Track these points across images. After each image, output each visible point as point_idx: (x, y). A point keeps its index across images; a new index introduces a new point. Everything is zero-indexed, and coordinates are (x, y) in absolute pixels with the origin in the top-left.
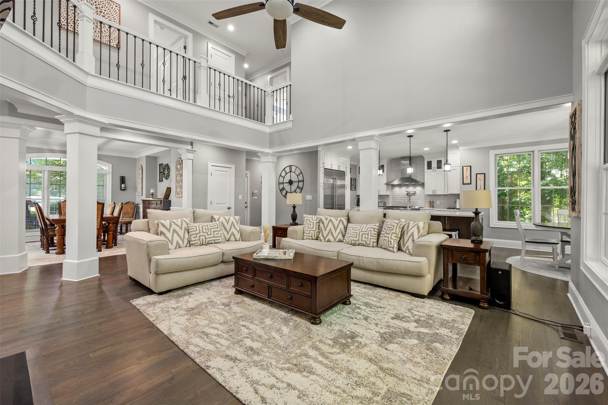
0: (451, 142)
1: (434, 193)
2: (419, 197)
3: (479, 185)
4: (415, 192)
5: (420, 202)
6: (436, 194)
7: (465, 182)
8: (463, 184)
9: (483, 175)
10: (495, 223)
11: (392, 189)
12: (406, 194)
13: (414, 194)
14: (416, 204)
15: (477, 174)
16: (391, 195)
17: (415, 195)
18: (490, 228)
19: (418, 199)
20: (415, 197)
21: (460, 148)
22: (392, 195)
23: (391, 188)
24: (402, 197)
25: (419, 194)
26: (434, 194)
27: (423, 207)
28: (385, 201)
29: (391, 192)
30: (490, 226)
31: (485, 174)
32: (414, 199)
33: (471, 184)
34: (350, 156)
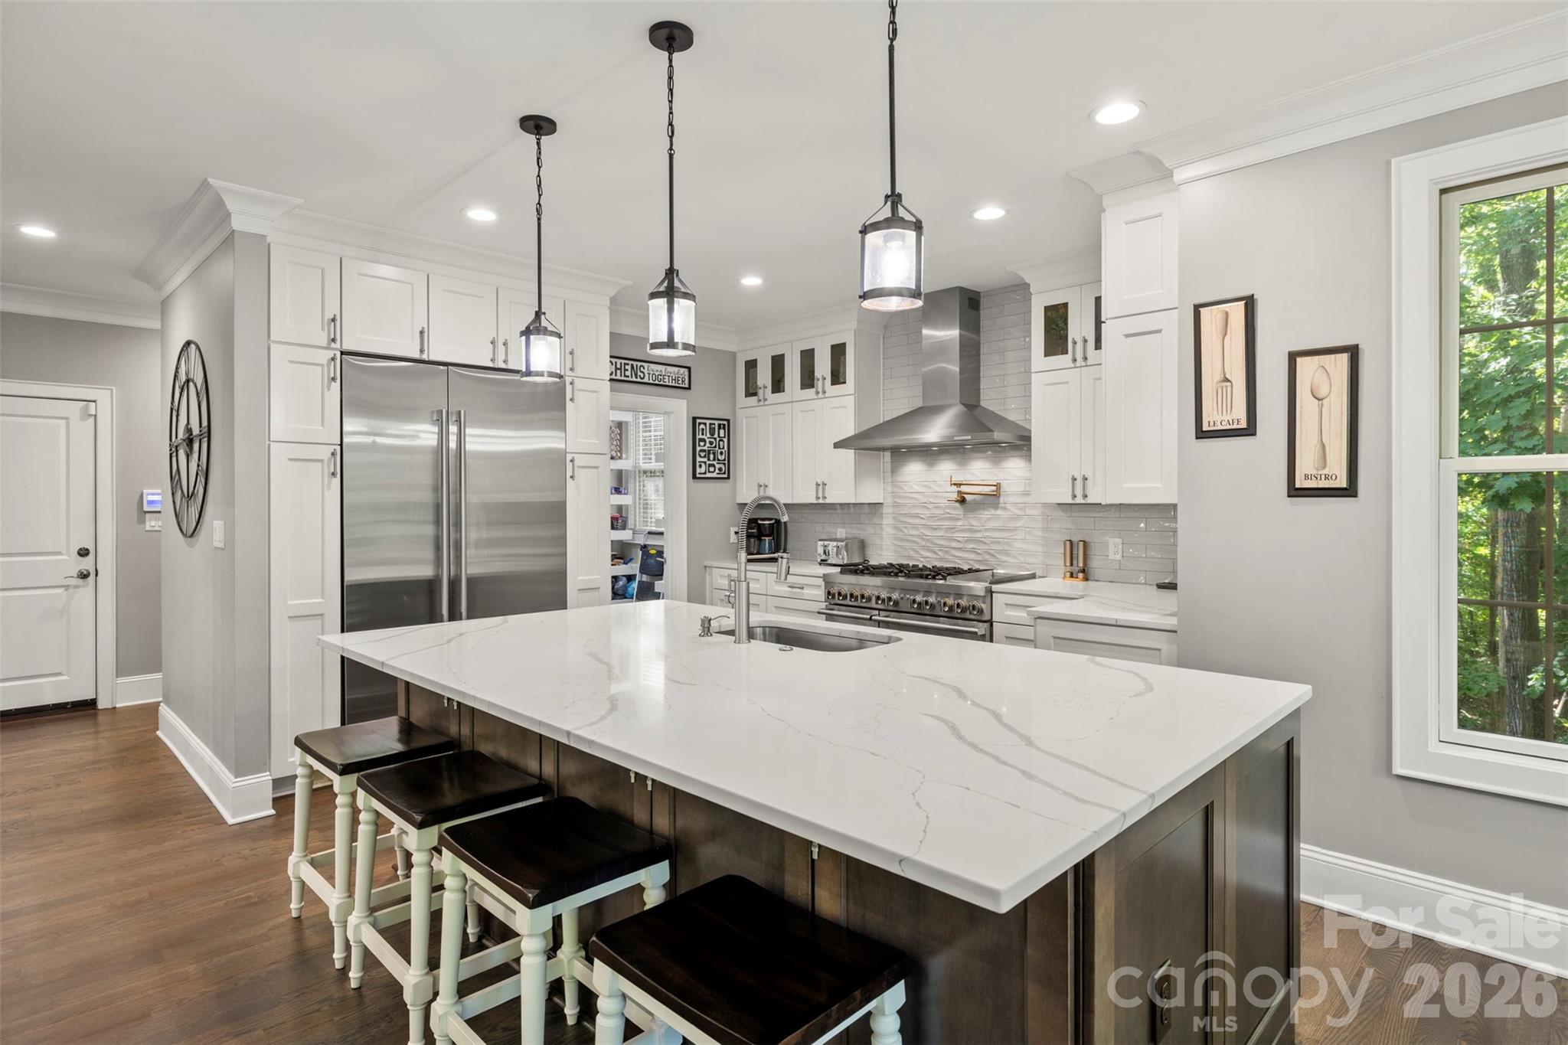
0: (1090, 116)
1: (1079, 492)
2: (1017, 518)
3: (1314, 439)
4: (998, 486)
5: (1019, 545)
6: (1090, 500)
7: (1213, 418)
8: (1201, 434)
9: (1344, 358)
10: (1435, 747)
11: (894, 470)
12: (955, 496)
13: (993, 497)
14: (1006, 553)
15: (1293, 357)
16: (889, 501)
17: (996, 506)
18: (1396, 783)
19: (1011, 525)
20: (999, 512)
21: (1180, 175)
22: (896, 505)
23: (888, 466)
24: (938, 512)
25: (1019, 500)
26: (1079, 500)
27: (1033, 576)
28: (861, 534)
29: (890, 489)
30: (1398, 770)
31: (1353, 352)
32: (990, 525)
33: (1250, 430)
34: (613, 293)
